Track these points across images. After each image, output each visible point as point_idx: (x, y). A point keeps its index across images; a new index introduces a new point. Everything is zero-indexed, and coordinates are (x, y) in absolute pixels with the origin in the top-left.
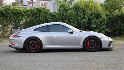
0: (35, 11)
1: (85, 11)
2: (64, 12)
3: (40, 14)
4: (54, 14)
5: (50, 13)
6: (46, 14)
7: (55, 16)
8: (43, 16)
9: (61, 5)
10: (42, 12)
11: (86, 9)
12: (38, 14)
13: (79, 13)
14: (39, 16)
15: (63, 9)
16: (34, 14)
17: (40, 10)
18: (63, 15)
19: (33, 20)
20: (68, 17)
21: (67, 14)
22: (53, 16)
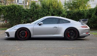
0: (11, 8)
1: (50, 8)
2: (34, 8)
3: (15, 10)
4: (26, 10)
5: (23, 9)
6: (20, 9)
7: (27, 12)
8: (18, 11)
9: (33, 3)
10: (17, 8)
11: (51, 7)
12: (14, 10)
13: (45, 10)
14: (14, 11)
15: (34, 6)
16: (10, 10)
17: (15, 7)
18: (34, 11)
19: (10, 14)
20: (37, 13)
21: (36, 10)
22: (25, 11)
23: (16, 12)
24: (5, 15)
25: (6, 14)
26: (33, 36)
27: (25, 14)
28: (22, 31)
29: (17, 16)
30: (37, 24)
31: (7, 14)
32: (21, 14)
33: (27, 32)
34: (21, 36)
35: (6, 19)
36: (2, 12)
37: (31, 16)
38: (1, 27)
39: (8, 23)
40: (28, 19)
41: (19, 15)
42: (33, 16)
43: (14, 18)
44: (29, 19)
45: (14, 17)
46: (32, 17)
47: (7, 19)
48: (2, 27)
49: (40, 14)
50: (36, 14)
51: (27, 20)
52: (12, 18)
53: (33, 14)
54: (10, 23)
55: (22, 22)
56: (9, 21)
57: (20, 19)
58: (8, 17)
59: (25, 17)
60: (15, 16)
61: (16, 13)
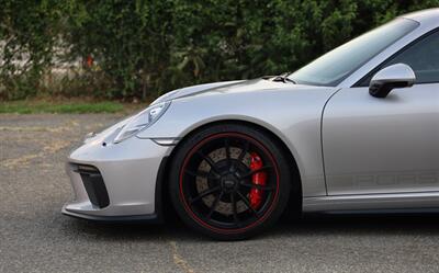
23: (137, 5)
24: (79, 24)
25: (84, 15)
26: (318, 197)
27: (195, 13)
28: (218, 156)
29: (144, 30)
30: (358, 85)
31: (90, 19)
32: (169, 17)
33: (264, 160)
34: (209, 201)
35: (83, 49)
36: (60, 9)
37: (227, 24)
38: (59, 97)
39: (99, 73)
40: (211, 42)
41: (159, 22)
42: (239, 25)
43: (131, 43)
44: (217, 42)
45: (128, 37)
46: (235, 33)
47: (91, 45)
48: (63, 93)
49: (281, 13)
50: (260, 12)
51: (204, 50)
52: (120, 42)
53: (239, 15)
54: (108, 71)
55: (176, 64)
56: (103, 59)
57: (167, 44)
58: (94, 37)
59: (190, 30)
60: (136, 31)
61: (142, 7)
